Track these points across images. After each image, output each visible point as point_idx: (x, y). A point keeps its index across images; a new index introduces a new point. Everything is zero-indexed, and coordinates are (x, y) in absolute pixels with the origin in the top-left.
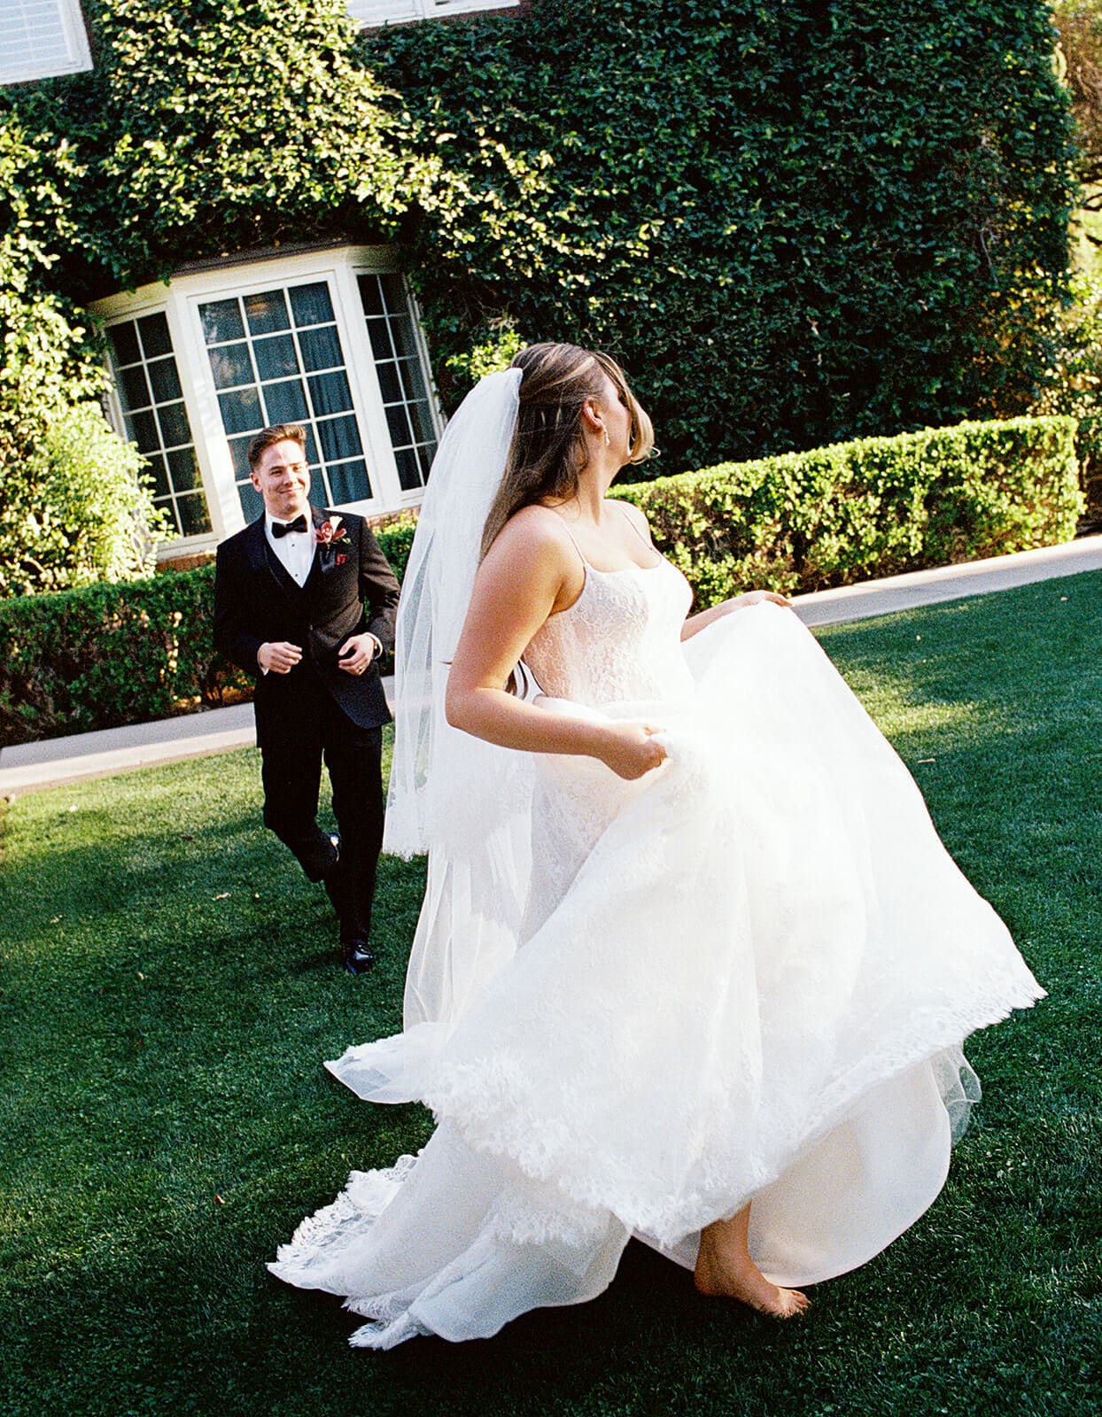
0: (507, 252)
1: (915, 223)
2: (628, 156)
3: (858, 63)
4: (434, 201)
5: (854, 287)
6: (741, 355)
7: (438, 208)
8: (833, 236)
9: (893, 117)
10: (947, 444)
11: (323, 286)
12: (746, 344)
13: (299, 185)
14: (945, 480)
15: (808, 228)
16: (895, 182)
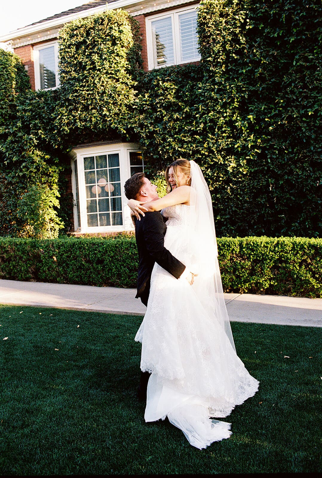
0: (160, 149)
1: (318, 148)
2: (206, 115)
3: (302, 79)
4: (139, 129)
5: (291, 172)
6: (240, 194)
7: (139, 132)
8: (281, 151)
9: (315, 103)
10: (283, 245)
11: (117, 155)
12: (243, 191)
13: (97, 122)
14: (280, 260)
15: (272, 147)
16: (310, 130)
